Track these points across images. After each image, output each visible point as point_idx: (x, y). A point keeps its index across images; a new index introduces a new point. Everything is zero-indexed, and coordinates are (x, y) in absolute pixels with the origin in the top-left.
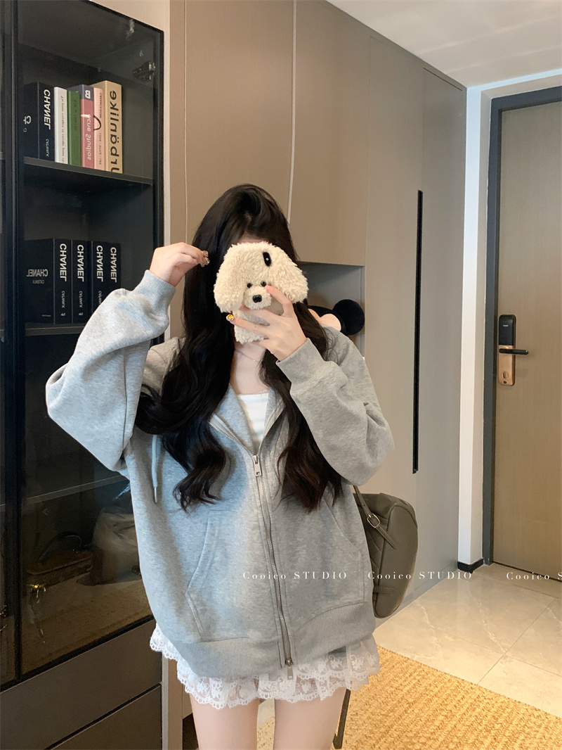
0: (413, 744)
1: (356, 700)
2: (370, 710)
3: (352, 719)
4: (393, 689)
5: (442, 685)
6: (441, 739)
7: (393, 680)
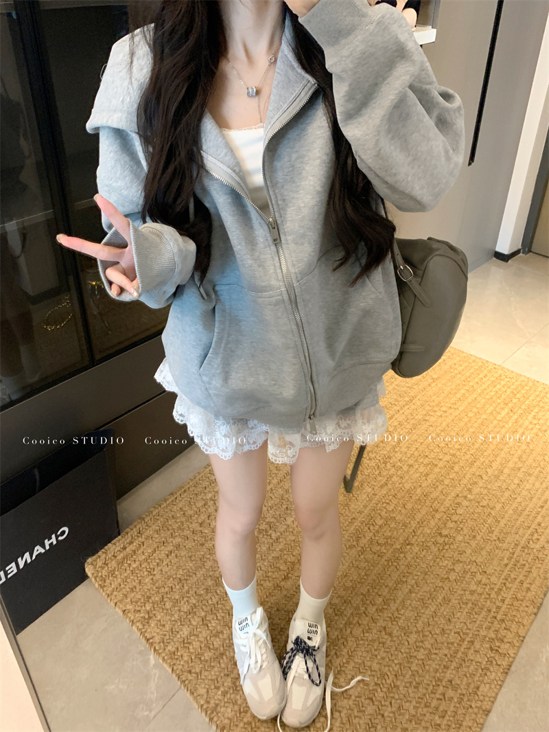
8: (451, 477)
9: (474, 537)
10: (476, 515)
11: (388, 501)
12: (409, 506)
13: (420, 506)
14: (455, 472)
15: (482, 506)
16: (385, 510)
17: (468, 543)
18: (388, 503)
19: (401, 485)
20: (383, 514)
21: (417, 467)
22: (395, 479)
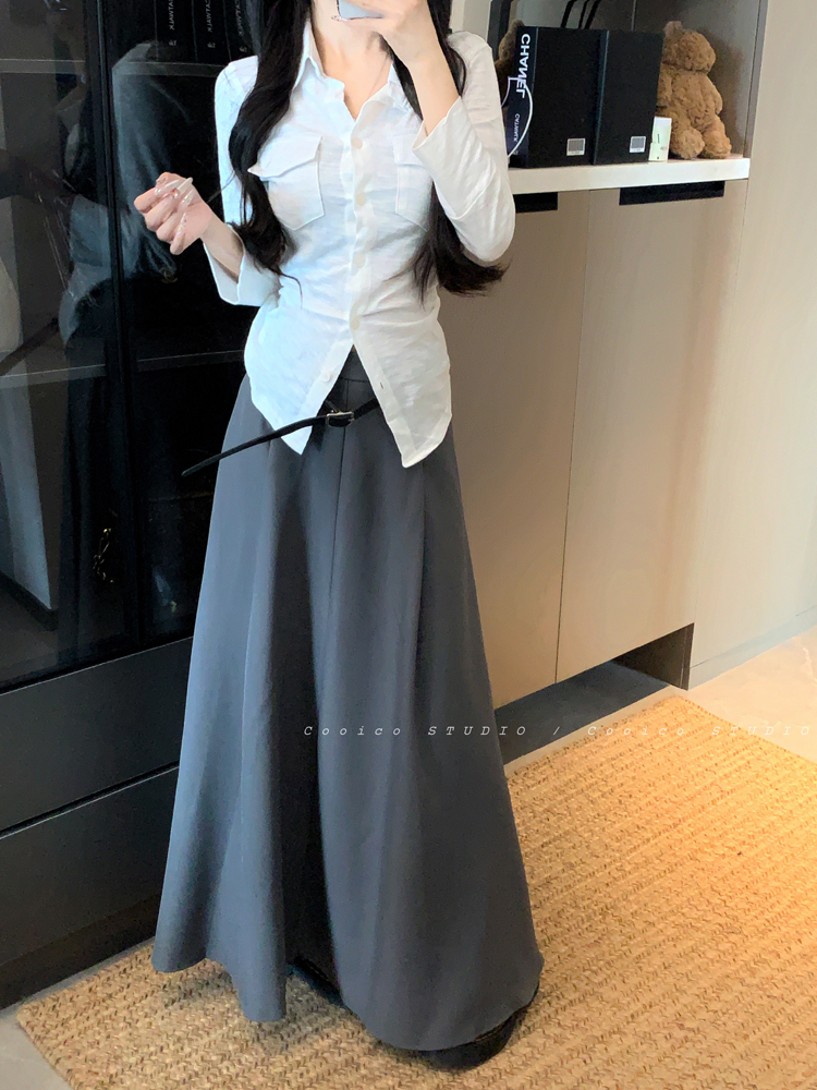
0: (712, 846)
1: (634, 778)
2: (654, 794)
3: (620, 802)
4: (700, 770)
5: (788, 772)
6: (762, 846)
7: (704, 756)
8: (721, 948)
9: (746, 1037)
10: (756, 1008)
11: (594, 968)
12: (633, 980)
13: (653, 983)
14: (730, 942)
15: (769, 997)
16: (586, 981)
17: (731, 1044)
18: (593, 972)
19: (625, 948)
20: (582, 986)
21: (661, 926)
22: (617, 939)
